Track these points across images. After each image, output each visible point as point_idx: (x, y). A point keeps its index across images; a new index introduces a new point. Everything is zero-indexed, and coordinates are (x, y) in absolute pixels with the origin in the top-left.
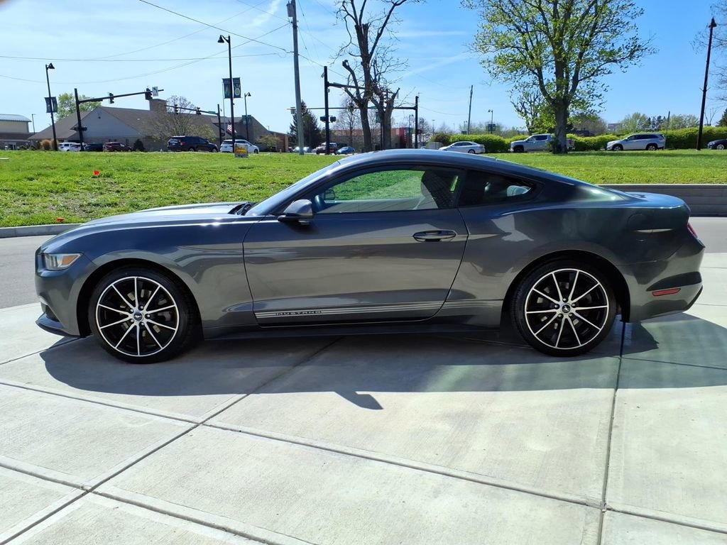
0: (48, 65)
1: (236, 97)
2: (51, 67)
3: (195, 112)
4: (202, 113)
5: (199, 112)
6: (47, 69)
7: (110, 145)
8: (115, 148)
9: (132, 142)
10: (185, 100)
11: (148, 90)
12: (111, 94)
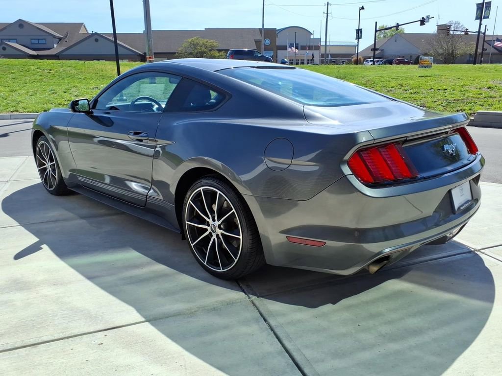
0: (361, 7)
1: (485, 18)
2: (363, 8)
3: (463, 33)
4: (469, 33)
5: (466, 32)
6: (360, 10)
7: (398, 60)
8: (401, 62)
9: (414, 58)
10: (459, 24)
11: (423, 18)
12: (397, 24)
